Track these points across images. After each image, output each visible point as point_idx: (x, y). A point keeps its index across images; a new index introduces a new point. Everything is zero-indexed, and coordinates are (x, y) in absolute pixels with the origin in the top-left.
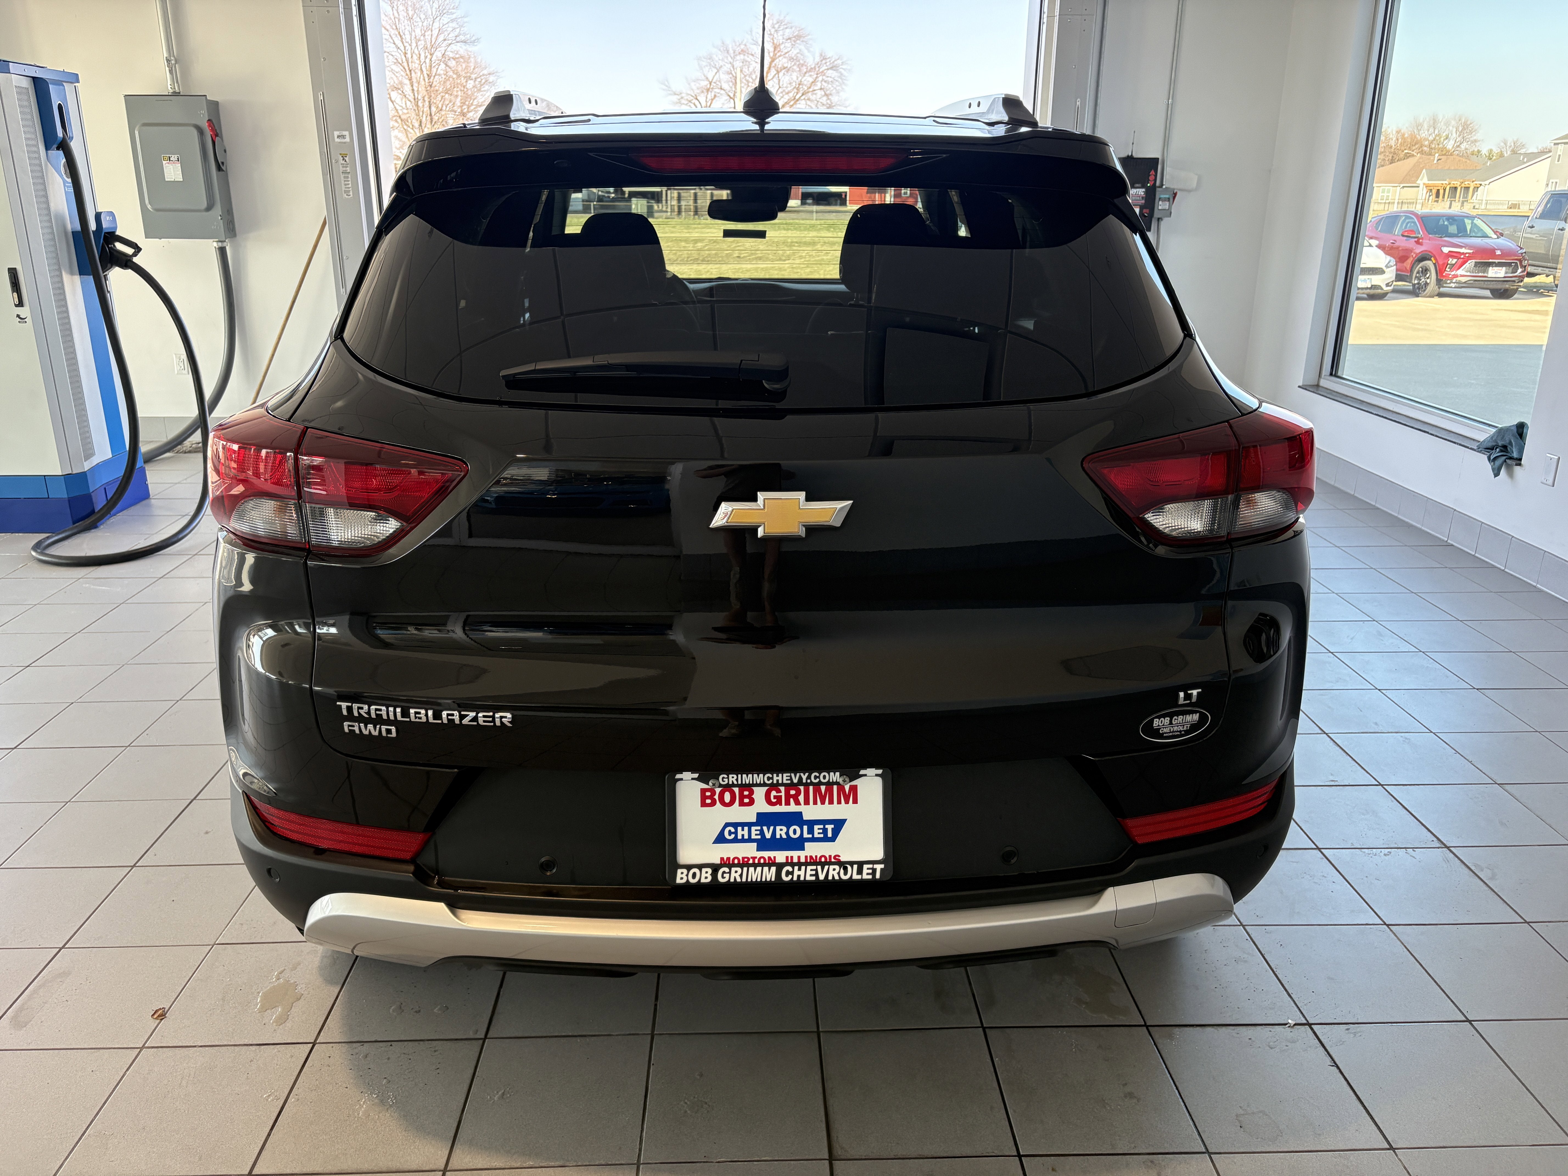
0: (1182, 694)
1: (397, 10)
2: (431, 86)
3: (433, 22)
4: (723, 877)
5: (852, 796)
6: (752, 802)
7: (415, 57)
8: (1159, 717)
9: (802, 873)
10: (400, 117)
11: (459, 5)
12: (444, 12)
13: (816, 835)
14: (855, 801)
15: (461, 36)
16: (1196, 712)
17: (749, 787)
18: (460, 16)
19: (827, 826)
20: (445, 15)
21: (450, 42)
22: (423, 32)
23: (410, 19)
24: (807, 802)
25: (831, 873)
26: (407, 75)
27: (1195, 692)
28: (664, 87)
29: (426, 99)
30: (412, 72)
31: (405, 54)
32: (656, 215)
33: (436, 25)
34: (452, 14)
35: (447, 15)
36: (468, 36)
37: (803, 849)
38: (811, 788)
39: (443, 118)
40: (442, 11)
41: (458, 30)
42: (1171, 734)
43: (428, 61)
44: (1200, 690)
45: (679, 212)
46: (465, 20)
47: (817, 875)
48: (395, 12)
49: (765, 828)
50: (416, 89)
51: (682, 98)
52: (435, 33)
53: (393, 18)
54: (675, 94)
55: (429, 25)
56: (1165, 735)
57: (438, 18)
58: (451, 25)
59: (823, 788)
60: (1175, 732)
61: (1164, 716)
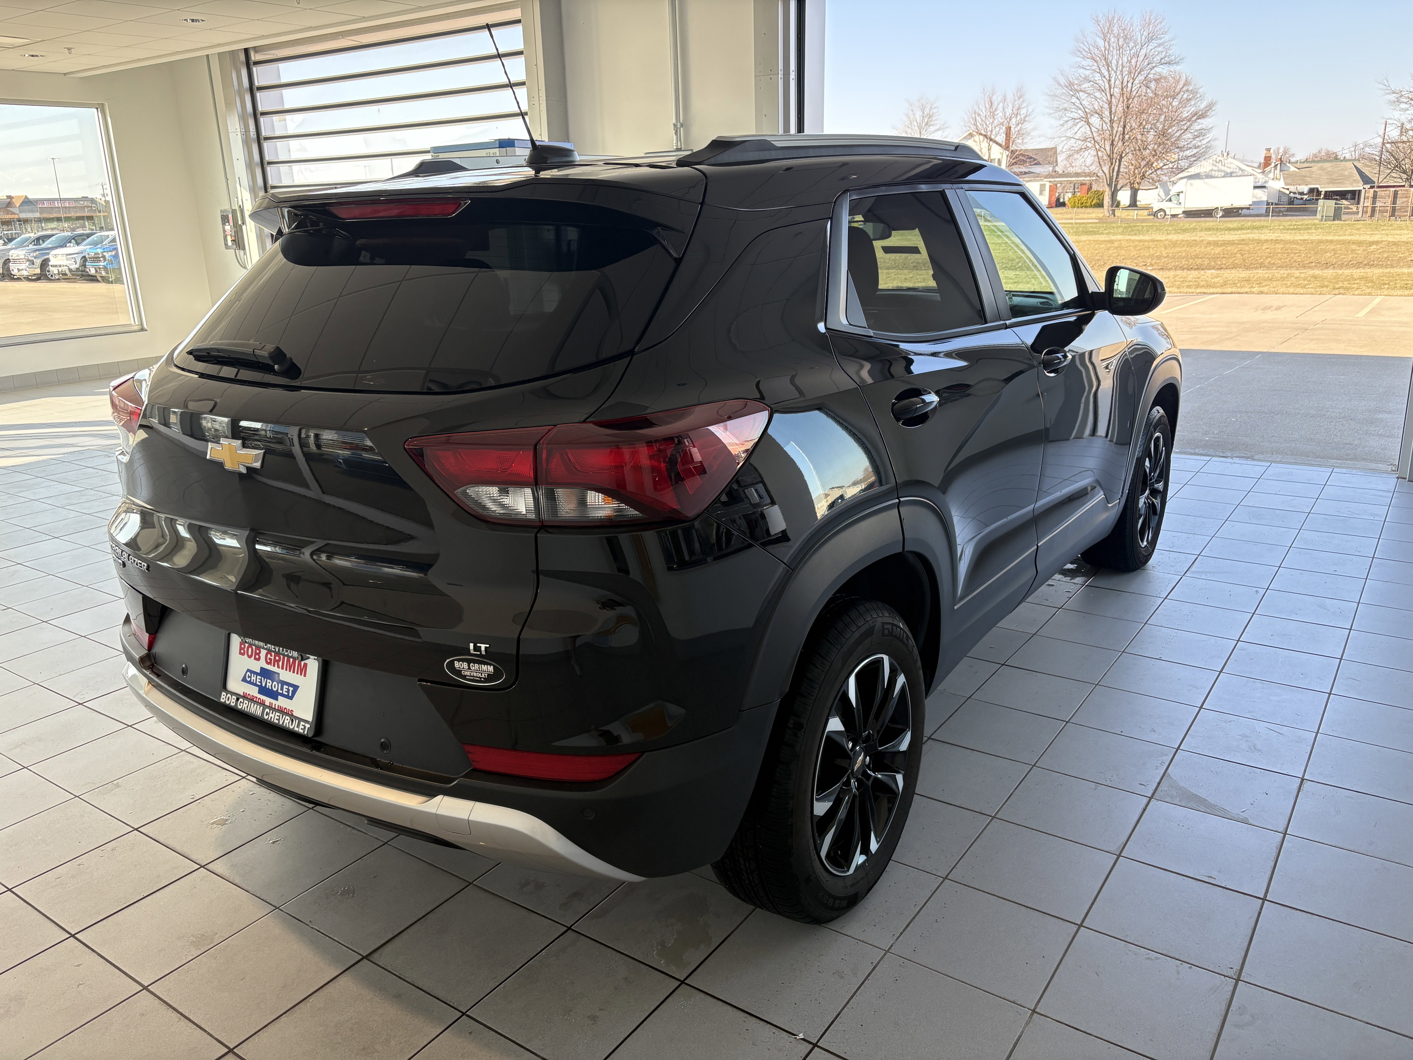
0: (472, 645)
1: (1109, 42)
2: (1128, 107)
3: (1141, 49)
4: (240, 705)
5: (303, 671)
6: (259, 659)
7: (1118, 82)
8: (459, 660)
9: (273, 716)
10: (1094, 139)
11: (1168, 30)
12: (1154, 38)
13: (284, 693)
14: (305, 676)
15: (1166, 59)
16: (490, 664)
17: (258, 648)
18: (1167, 40)
19: (290, 688)
20: (1153, 41)
21: (1154, 65)
22: (1129, 59)
23: (1120, 48)
24: (282, 668)
25: (286, 721)
26: (1107, 100)
27: (483, 647)
28: (1381, 86)
29: (1122, 120)
30: (1113, 97)
31: (1110, 80)
32: (1344, 217)
33: (1143, 52)
34: (1160, 38)
35: (1156, 40)
36: (1173, 57)
37: (277, 700)
38: (286, 658)
39: (1134, 136)
40: (1152, 37)
41: (1164, 54)
42: (472, 678)
43: (1130, 85)
44: (488, 646)
45: (1372, 215)
46: (1172, 43)
47: (279, 720)
48: (1106, 44)
49: (263, 678)
50: (1113, 111)
51: (1401, 96)
52: (1141, 58)
53: (1103, 49)
54: (1394, 93)
55: (1137, 52)
56: (467, 677)
57: (1146, 45)
58: (1157, 49)
59: (291, 660)
60: (475, 677)
61: (463, 660)
